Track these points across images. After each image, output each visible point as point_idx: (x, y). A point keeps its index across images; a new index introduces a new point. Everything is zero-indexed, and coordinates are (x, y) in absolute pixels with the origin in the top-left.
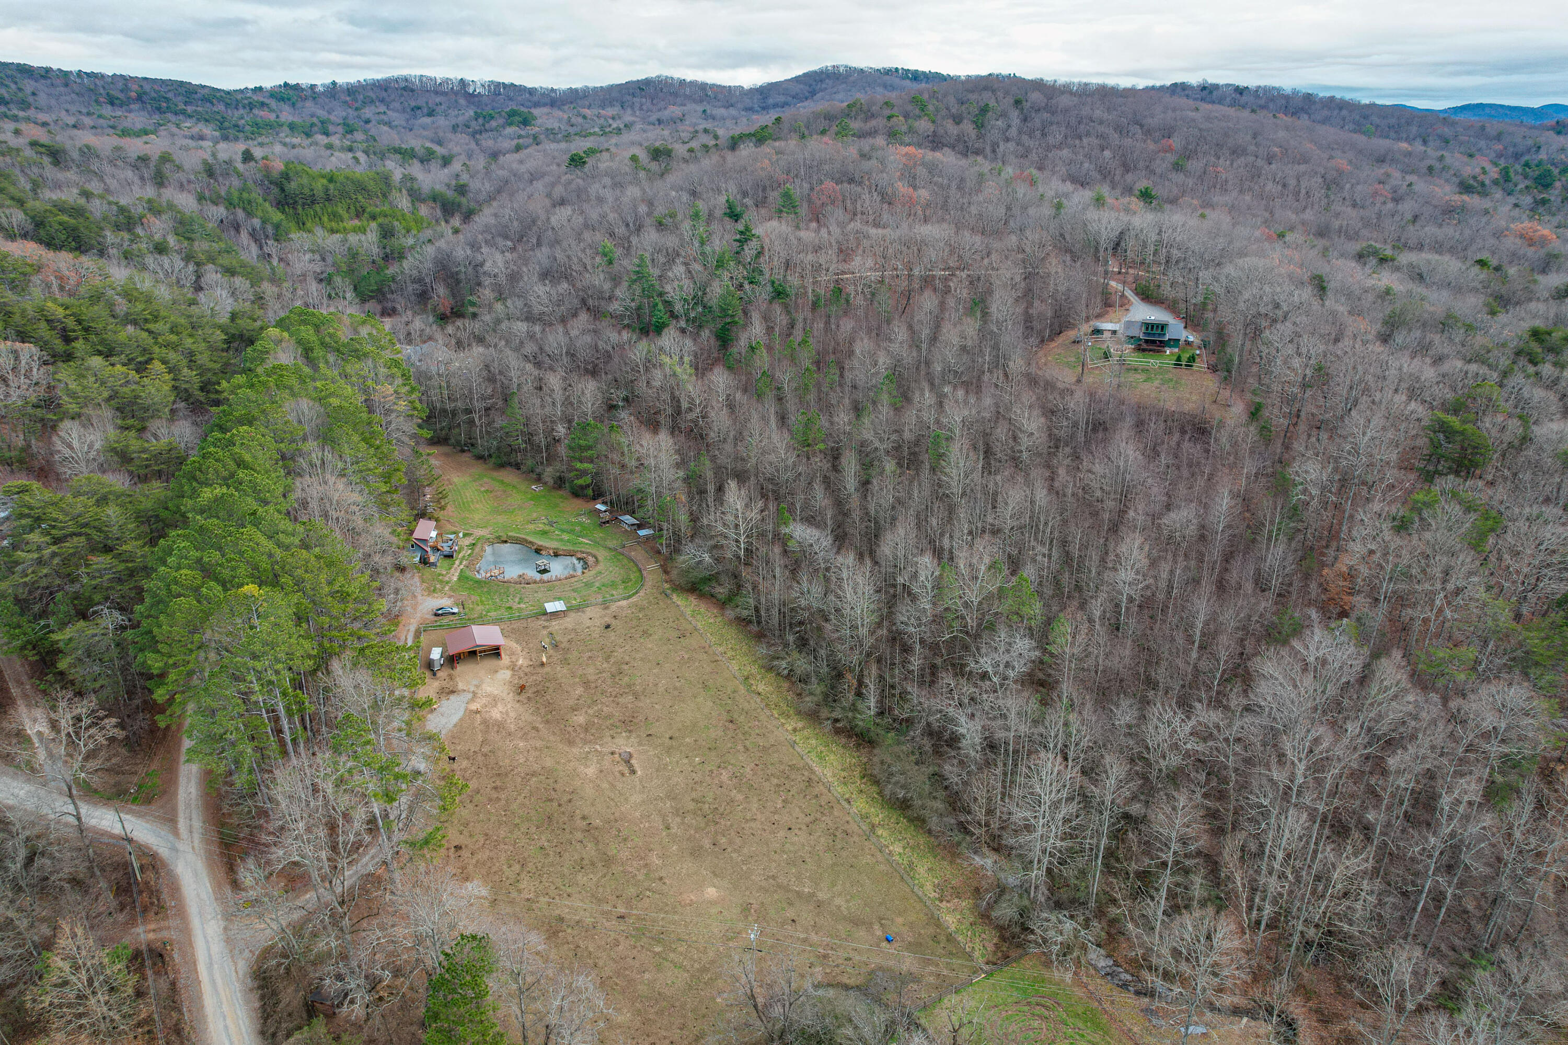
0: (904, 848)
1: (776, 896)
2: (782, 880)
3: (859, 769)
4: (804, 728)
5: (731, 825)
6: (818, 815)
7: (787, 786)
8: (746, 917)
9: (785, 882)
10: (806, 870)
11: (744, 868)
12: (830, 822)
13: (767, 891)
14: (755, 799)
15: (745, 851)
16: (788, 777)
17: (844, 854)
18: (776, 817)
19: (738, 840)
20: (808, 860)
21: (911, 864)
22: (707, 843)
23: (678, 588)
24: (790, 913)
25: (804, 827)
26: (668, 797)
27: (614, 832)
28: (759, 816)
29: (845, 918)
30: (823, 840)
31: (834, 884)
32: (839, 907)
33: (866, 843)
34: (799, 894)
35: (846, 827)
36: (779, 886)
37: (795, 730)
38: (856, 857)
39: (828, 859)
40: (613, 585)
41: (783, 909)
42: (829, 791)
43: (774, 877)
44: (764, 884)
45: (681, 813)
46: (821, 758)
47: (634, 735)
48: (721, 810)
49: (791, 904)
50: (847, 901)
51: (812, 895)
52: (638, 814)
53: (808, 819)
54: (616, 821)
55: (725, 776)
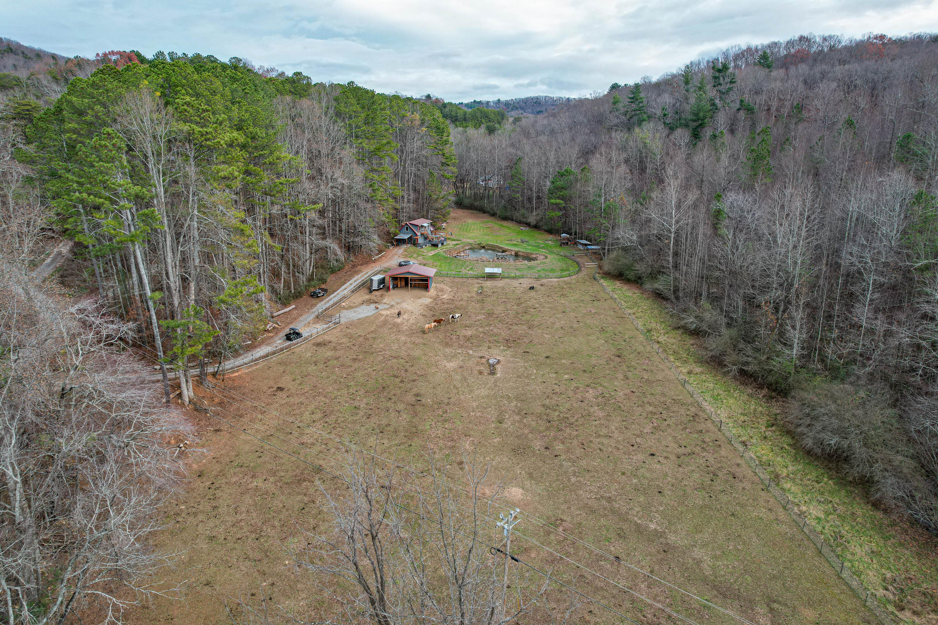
0: (827, 514)
1: (603, 521)
2: (620, 505)
3: (766, 418)
4: (702, 373)
5: (577, 436)
6: (697, 450)
7: (664, 416)
8: (549, 533)
9: (624, 509)
10: (661, 504)
11: (573, 479)
12: (711, 460)
13: (593, 512)
14: (619, 419)
15: (583, 463)
16: (668, 408)
17: (724, 498)
18: (638, 440)
19: (579, 451)
20: (667, 492)
21: (838, 536)
22: (538, 445)
23: (608, 275)
24: (617, 548)
25: (673, 457)
26: (517, 398)
27: (440, 412)
28: (616, 435)
29: (705, 580)
30: (696, 476)
31: (698, 529)
32: (698, 562)
33: (763, 494)
34: (639, 530)
35: (734, 469)
36: (613, 512)
37: (690, 373)
38: (743, 506)
39: (699, 498)
40: (552, 270)
41: (608, 540)
42: (720, 430)
43: (609, 500)
44: (594, 504)
45: (523, 414)
46: (716, 398)
47: (512, 349)
48: (572, 420)
49: (621, 536)
50: (716, 558)
51: (662, 535)
52: (474, 404)
53: (681, 451)
54: (448, 404)
55: (591, 394)
